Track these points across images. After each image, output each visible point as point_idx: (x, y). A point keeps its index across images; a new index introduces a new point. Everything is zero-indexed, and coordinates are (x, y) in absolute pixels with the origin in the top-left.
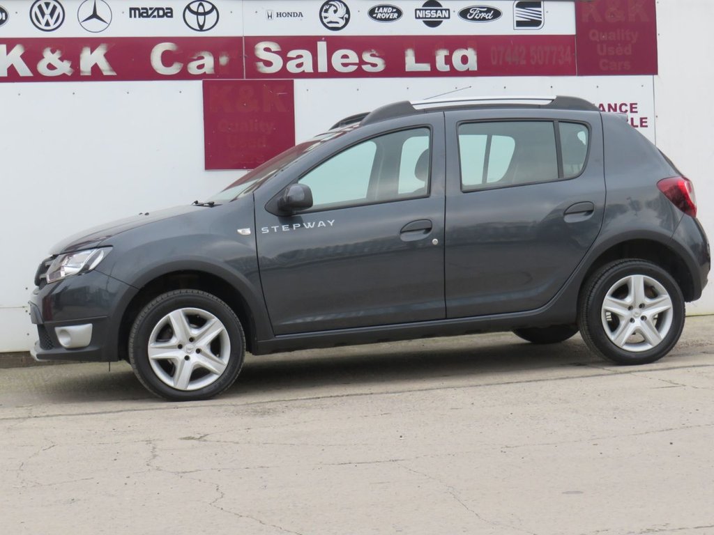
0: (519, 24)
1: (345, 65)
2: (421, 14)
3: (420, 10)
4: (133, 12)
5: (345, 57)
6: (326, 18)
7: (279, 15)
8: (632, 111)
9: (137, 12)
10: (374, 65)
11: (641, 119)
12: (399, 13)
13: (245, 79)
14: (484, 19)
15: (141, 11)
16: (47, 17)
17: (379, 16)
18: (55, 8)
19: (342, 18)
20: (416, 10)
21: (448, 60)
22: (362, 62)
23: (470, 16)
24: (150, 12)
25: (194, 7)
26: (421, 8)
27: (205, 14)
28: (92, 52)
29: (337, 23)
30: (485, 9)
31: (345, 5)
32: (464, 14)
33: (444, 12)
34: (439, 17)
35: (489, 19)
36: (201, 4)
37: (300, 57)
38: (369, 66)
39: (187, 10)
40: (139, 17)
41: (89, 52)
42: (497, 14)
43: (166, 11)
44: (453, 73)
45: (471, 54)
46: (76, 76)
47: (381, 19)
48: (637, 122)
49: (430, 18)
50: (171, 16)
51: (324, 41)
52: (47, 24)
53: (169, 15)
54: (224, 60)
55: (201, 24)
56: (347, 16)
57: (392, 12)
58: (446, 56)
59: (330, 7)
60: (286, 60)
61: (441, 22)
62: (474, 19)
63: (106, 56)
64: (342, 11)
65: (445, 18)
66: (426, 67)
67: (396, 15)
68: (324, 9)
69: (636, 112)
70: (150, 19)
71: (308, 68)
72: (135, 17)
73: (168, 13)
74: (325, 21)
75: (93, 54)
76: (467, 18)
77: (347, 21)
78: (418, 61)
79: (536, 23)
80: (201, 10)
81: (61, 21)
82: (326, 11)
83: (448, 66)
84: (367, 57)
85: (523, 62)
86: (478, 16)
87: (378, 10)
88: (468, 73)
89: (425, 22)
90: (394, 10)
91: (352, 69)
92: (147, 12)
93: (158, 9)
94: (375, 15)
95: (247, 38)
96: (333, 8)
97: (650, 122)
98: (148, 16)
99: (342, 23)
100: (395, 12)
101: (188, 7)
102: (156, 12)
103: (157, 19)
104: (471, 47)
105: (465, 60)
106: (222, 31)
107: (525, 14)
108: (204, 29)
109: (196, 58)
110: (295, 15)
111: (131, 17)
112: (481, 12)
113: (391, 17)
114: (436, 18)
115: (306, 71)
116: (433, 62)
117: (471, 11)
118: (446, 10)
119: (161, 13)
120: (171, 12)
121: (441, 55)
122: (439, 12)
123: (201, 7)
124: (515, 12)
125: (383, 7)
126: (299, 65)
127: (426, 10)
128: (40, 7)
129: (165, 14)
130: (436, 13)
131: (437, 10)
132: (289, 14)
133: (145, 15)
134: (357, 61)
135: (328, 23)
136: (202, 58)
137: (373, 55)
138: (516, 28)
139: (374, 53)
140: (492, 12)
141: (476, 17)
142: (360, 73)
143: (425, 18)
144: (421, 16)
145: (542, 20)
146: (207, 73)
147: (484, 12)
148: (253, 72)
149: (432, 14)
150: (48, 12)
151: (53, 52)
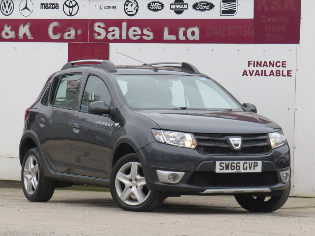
0: (224, 12)
1: (135, 36)
2: (173, 7)
3: (173, 4)
4: (42, 5)
5: (135, 31)
6: (127, 9)
7: (106, 7)
8: (283, 66)
9: (44, 5)
10: (148, 36)
11: (288, 71)
12: (162, 6)
13: (88, 43)
14: (205, 10)
15: (45, 5)
16: (7, 8)
17: (152, 8)
18: (10, 3)
19: (135, 9)
20: (171, 4)
21: (185, 34)
22: (143, 34)
23: (198, 8)
24: (49, 6)
25: (68, 3)
26: (173, 3)
27: (73, 7)
28: (24, 27)
29: (132, 12)
30: (206, 4)
31: (136, 2)
32: (195, 6)
33: (185, 5)
34: (182, 9)
35: (207, 10)
36: (71, 2)
37: (114, 31)
38: (146, 36)
39: (65, 5)
40: (45, 8)
41: (23, 27)
42: (212, 6)
43: (56, 5)
44: (187, 41)
45: (196, 30)
46: (16, 39)
47: (153, 10)
48: (285, 73)
49: (178, 9)
50: (58, 8)
51: (126, 22)
52: (7, 12)
53: (57, 7)
54: (79, 32)
55: (71, 12)
56: (137, 8)
57: (159, 6)
58: (184, 32)
59: (129, 3)
60: (107, 32)
61: (183, 11)
62: (200, 10)
63: (30, 29)
64: (134, 5)
65: (185, 9)
66: (173, 37)
67: (161, 7)
68: (126, 5)
69: (285, 67)
70: (49, 10)
71: (117, 37)
72: (43, 8)
73: (56, 6)
74: (127, 11)
75: (24, 28)
76: (196, 9)
77: (137, 10)
78: (169, 34)
79: (232, 12)
80: (71, 5)
81: (12, 10)
82: (127, 5)
83: (185, 37)
84: (145, 31)
85: (224, 35)
86: (202, 8)
87: (152, 5)
88: (194, 42)
89: (175, 11)
90: (160, 5)
91: (138, 38)
92: (48, 6)
93: (52, 4)
94: (150, 8)
95: (91, 20)
96: (130, 4)
97: (293, 74)
98: (48, 8)
99: (134, 12)
100: (160, 6)
101: (65, 3)
102: (52, 6)
103: (52, 9)
104: (197, 26)
105: (193, 33)
106: (80, 16)
107: (227, 6)
108: (72, 15)
109: (67, 31)
110: (113, 7)
111: (41, 8)
112: (203, 5)
113: (158, 9)
114: (180, 9)
115: (116, 39)
116: (177, 35)
117: (198, 5)
118: (186, 4)
119: (54, 6)
120: (58, 6)
121: (181, 31)
122: (182, 5)
123: (71, 3)
124: (222, 5)
125: (155, 2)
126: (113, 35)
127: (176, 4)
128: (4, 3)
129: (55, 7)
130: (181, 6)
131: (181, 4)
132: (110, 7)
133: (47, 7)
134: (140, 33)
135: (128, 12)
136: (70, 31)
137: (148, 30)
138: (221, 15)
139: (149, 29)
140: (209, 5)
141: (201, 8)
142: (141, 41)
143: (175, 9)
144: (173, 8)
145: (236, 10)
146: (72, 39)
147: (205, 5)
148: (93, 39)
149: (178, 7)
150: (7, 5)
151: (8, 26)
